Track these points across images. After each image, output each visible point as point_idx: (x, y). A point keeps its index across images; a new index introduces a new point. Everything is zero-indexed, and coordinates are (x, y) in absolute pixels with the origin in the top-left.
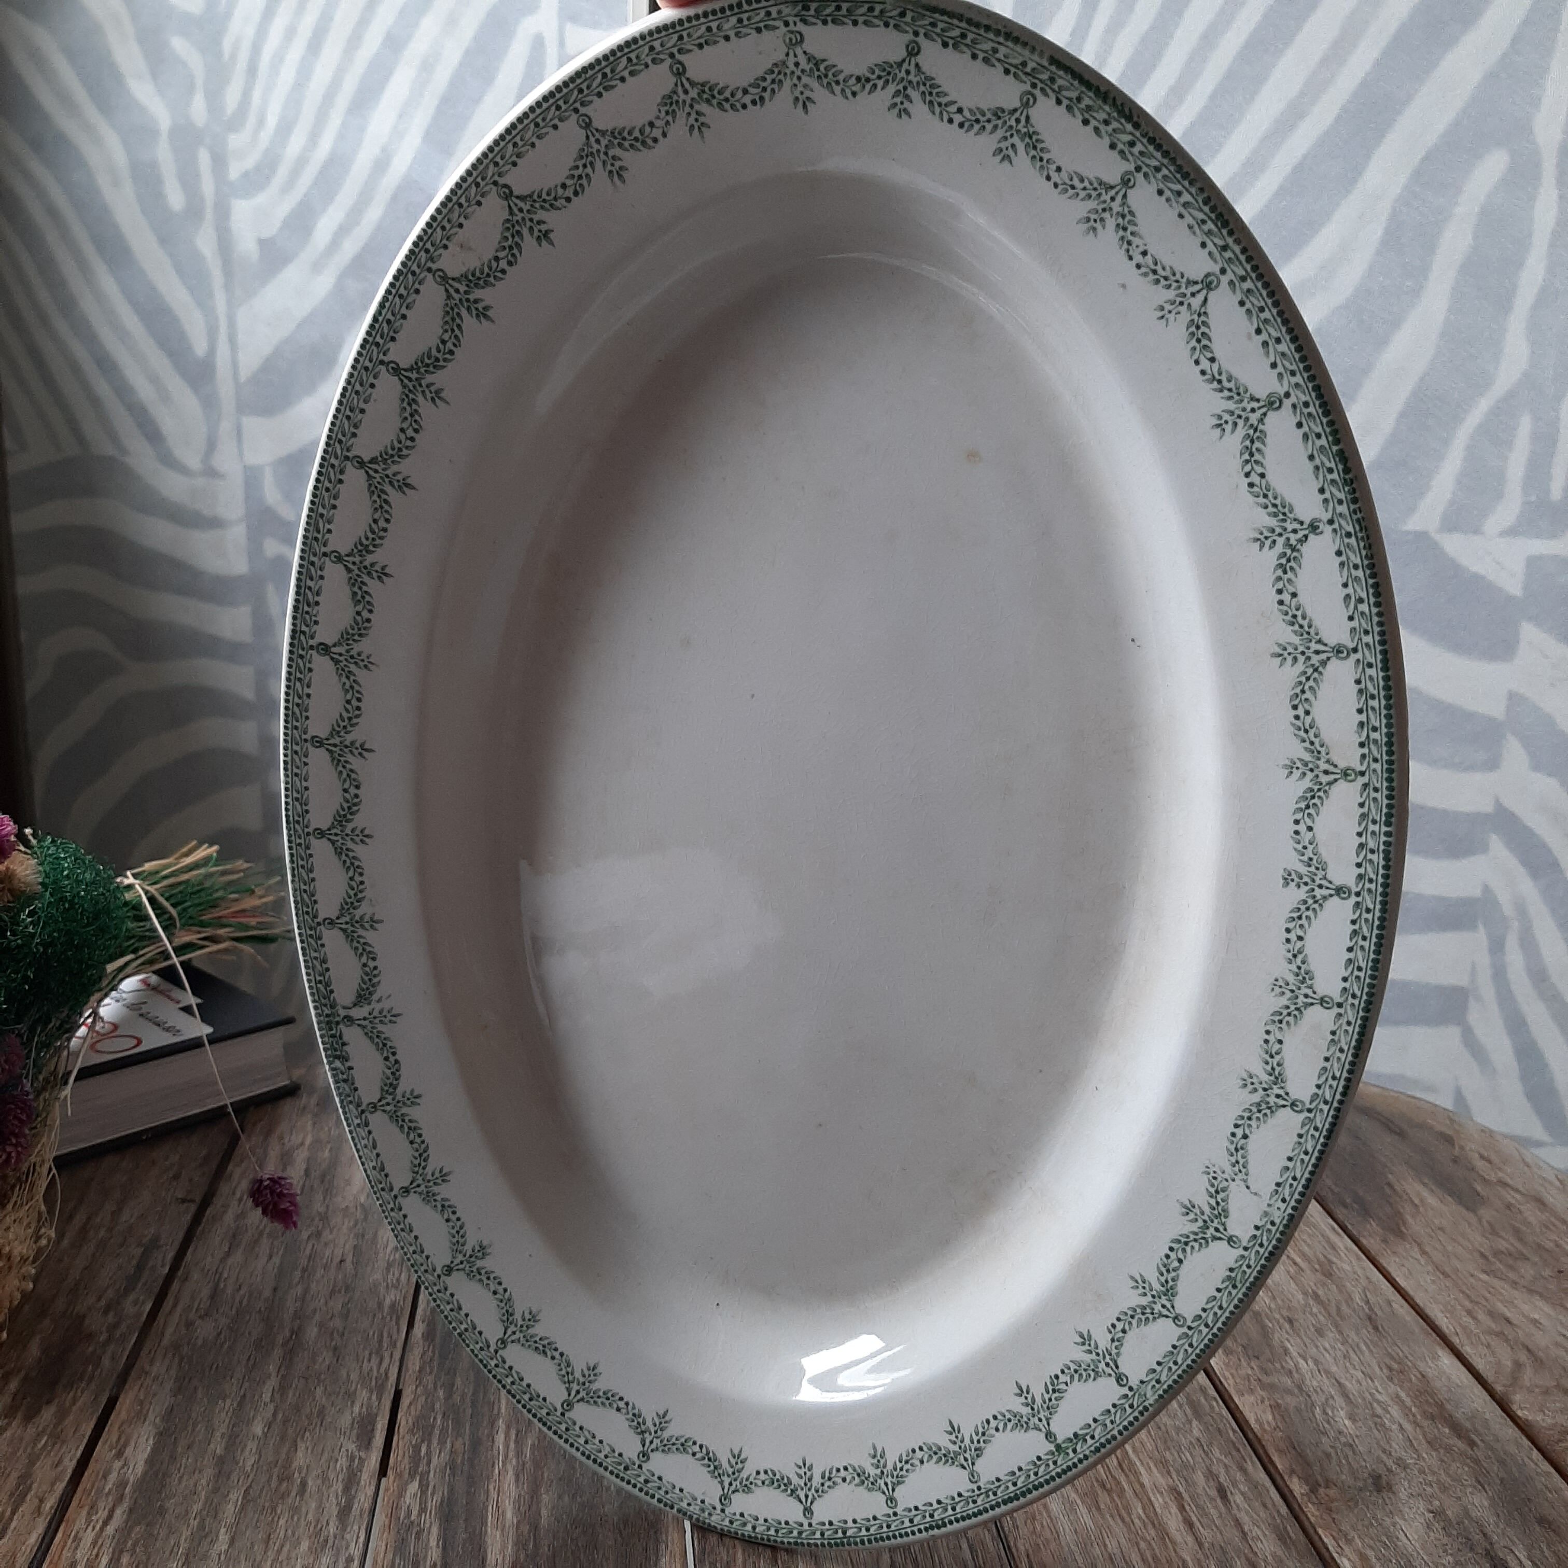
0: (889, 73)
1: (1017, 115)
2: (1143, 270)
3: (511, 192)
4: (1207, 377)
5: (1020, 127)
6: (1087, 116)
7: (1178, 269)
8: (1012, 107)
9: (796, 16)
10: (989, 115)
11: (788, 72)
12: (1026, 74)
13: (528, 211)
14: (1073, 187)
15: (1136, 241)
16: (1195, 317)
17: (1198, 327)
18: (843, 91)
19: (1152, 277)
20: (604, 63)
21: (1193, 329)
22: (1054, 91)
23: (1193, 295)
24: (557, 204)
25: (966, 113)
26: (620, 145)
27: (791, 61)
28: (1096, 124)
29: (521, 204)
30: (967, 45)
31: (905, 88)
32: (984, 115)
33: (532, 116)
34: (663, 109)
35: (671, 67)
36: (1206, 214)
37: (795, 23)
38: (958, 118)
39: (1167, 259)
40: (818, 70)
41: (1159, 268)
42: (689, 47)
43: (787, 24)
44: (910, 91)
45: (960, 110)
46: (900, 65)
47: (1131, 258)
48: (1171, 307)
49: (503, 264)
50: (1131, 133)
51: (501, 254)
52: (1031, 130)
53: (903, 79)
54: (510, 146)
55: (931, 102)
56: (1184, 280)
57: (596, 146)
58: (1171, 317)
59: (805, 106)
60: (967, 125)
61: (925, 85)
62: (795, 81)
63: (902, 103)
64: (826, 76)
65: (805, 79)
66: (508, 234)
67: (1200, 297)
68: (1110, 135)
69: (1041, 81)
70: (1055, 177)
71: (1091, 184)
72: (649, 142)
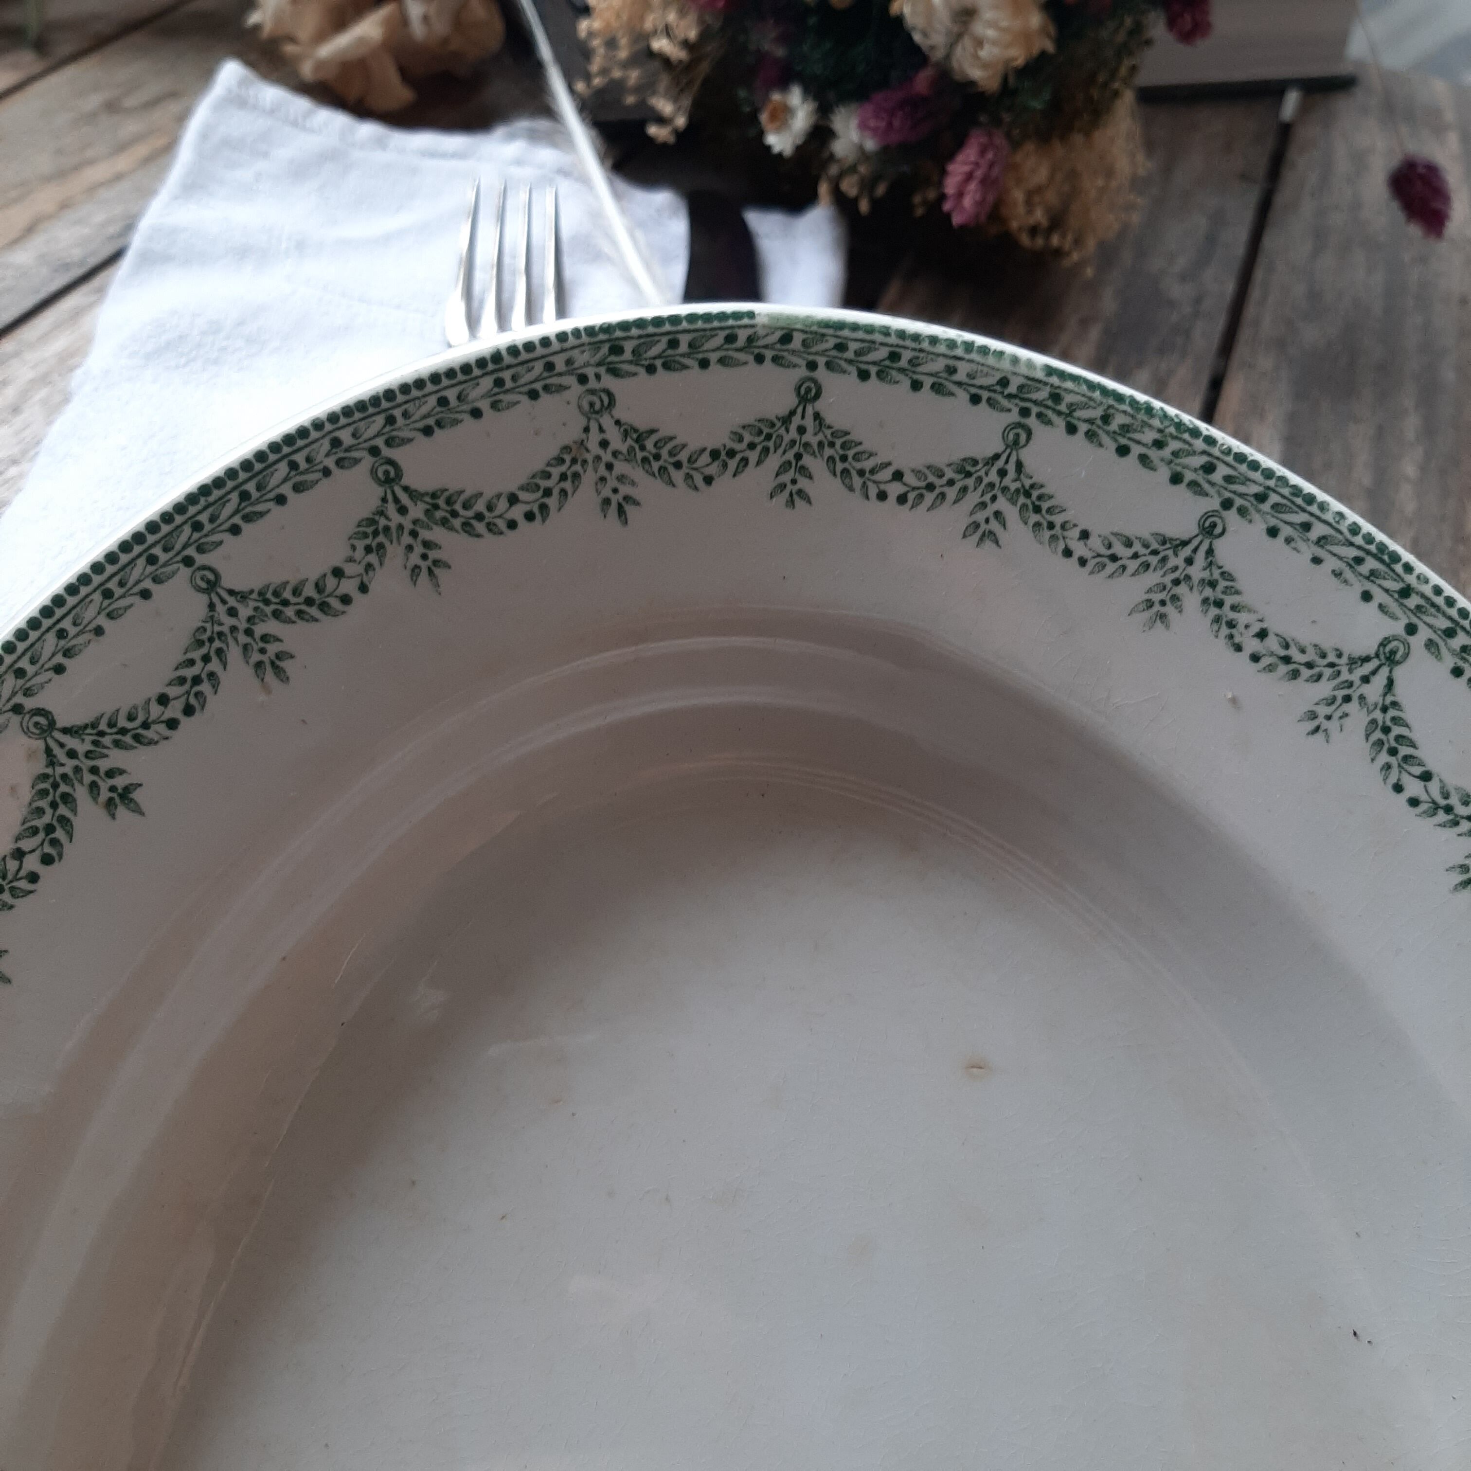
0: (769, 437)
1: (1000, 463)
2: (1265, 661)
3: (52, 723)
4: (1423, 807)
5: (1007, 481)
6: (1123, 441)
7: (1327, 645)
8: (990, 453)
9: (599, 364)
10: (949, 474)
11: (589, 458)
12: (1010, 396)
13: (88, 755)
14: (1114, 558)
15: (1242, 618)
16: (1378, 715)
17: (1386, 730)
18: (689, 477)
19: (1283, 669)
20: (243, 476)
21: (1378, 735)
22: (1059, 413)
23: (1366, 680)
24: (149, 734)
25: (909, 478)
26: (277, 614)
27: (595, 437)
28: (1144, 450)
29: (71, 743)
30: (902, 370)
31: (798, 457)
32: (941, 475)
33: (97, 579)
34: (360, 545)
35: (373, 472)
36: (1359, 548)
37: (598, 377)
38: (895, 489)
39: (1304, 634)
40: (643, 448)
41: (1293, 652)
42: (406, 434)
43: (583, 379)
44: (807, 460)
45: (898, 476)
46: (786, 420)
47: (1238, 648)
48: (1328, 710)
49: (32, 863)
50: (1204, 452)
51: (26, 845)
52: (1027, 483)
53: (793, 443)
54: (51, 637)
55: (845, 472)
56: (1344, 660)
57: (229, 621)
58: (1333, 726)
59: (621, 511)
60: (911, 496)
61: (832, 445)
62: (602, 471)
63: (794, 482)
64: (657, 457)
65: (620, 467)
66: (44, 803)
67: (1379, 681)
68: (1170, 462)
69: (1035, 402)
70: (1079, 549)
71: (1146, 546)
72: (335, 603)
